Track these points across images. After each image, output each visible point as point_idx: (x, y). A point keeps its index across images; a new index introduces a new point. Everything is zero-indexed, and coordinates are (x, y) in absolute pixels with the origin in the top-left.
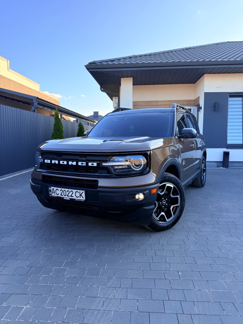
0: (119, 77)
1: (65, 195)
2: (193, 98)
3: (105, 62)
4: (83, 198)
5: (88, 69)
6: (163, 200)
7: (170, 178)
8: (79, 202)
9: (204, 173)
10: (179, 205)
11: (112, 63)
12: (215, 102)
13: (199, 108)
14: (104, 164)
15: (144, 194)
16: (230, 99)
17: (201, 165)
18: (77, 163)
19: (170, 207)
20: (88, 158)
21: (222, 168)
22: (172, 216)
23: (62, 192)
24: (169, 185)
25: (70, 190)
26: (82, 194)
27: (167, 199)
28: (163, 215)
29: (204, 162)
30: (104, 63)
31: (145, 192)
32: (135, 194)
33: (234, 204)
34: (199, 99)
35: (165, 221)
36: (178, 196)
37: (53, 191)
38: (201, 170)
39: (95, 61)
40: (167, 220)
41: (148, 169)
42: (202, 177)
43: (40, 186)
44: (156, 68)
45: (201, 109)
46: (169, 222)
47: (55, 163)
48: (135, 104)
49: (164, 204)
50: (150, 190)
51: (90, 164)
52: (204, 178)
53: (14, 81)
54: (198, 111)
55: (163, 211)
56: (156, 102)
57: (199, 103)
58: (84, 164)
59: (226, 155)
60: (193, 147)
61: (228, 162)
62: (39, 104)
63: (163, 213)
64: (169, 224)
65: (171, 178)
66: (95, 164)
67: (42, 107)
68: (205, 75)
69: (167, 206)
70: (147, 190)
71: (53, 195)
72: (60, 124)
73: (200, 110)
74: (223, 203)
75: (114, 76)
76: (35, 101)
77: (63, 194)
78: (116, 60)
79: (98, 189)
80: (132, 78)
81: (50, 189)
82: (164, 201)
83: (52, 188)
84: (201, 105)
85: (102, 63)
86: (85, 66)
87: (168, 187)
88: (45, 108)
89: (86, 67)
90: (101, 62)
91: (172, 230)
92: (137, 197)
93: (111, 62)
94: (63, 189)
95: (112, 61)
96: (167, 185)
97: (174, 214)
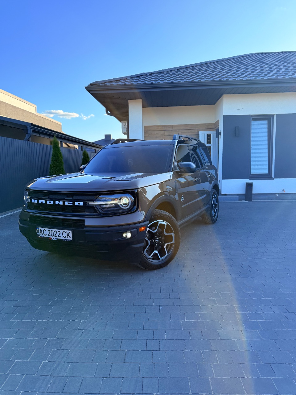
0: (126, 99)
1: (52, 235)
2: (213, 122)
3: (108, 82)
4: (70, 238)
5: (89, 91)
6: (156, 238)
7: (162, 215)
8: (67, 242)
9: (216, 208)
10: (173, 243)
11: (117, 84)
12: (236, 127)
13: (218, 134)
14: (91, 203)
15: (131, 232)
16: (253, 123)
17: (211, 200)
18: (64, 203)
19: (164, 245)
20: (75, 197)
21: (244, 201)
22: (166, 254)
23: (50, 232)
24: (161, 222)
25: (57, 230)
26: (69, 234)
27: (160, 237)
28: (157, 253)
29: (216, 196)
30: (107, 84)
31: (132, 231)
32: (123, 233)
33: (240, 241)
34: (219, 123)
35: (159, 259)
36: (173, 234)
37: (41, 232)
38: (210, 205)
39: (96, 82)
40: (160, 258)
41: (135, 207)
42: (213, 213)
43: (28, 226)
44: (167, 89)
45: (221, 135)
46: (163, 260)
47: (42, 203)
48: (147, 130)
49: (157, 242)
50: (138, 228)
51: (76, 204)
52: (216, 214)
53: (5, 103)
54: (218, 137)
55: (156, 250)
56: (171, 126)
57: (219, 127)
58: (71, 203)
59: (249, 186)
60: (196, 181)
61: (251, 194)
62: (33, 131)
63: (156, 252)
64: (162, 262)
65: (164, 216)
66: (82, 204)
67: (38, 135)
68: (224, 95)
69: (160, 244)
70: (134, 229)
71: (41, 235)
72: (59, 155)
73: (219, 135)
74: (228, 241)
75: (120, 98)
76: (29, 128)
77: (50, 234)
78: (121, 80)
79: (85, 229)
80: (141, 100)
81: (38, 229)
82: (158, 239)
83: (40, 228)
84: (221, 131)
85: (105, 84)
86: (85, 87)
87: (160, 224)
88: (41, 136)
89: (87, 89)
90: (104, 82)
91: (165, 269)
92: (124, 235)
93: (115, 83)
94: (50, 230)
95: (118, 80)
96: (160, 223)
97: (168, 252)
